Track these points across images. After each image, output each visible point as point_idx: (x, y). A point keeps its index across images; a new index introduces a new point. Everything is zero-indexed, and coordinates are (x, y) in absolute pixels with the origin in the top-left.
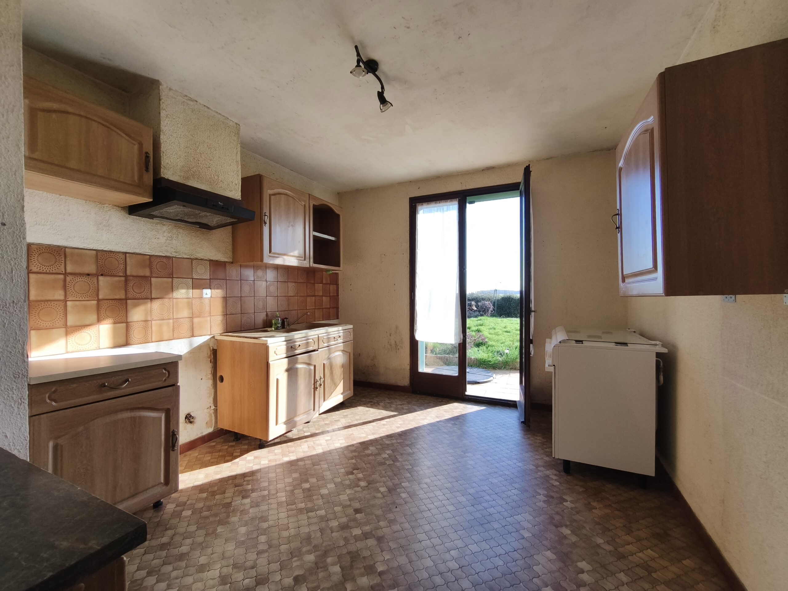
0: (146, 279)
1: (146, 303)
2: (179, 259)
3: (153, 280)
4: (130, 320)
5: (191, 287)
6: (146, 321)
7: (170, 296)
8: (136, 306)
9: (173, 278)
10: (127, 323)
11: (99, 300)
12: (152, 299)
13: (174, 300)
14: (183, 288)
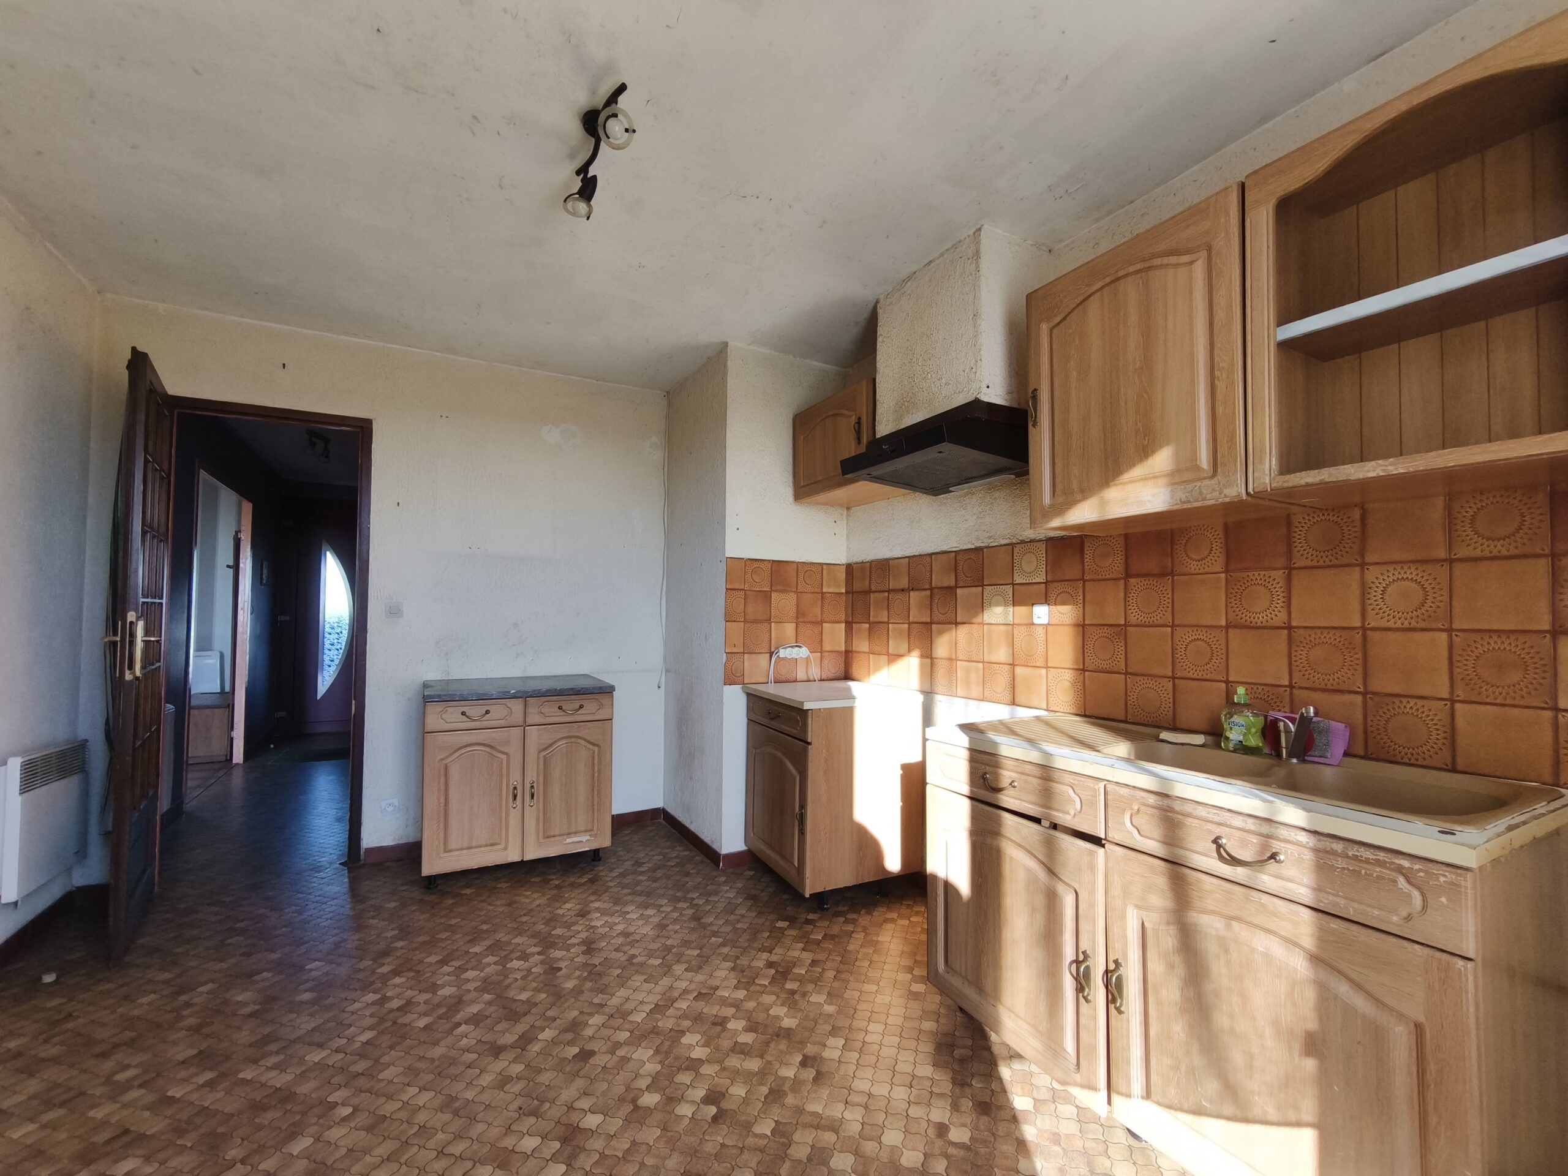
0: (951, 590)
1: (951, 629)
2: (993, 549)
3: (959, 591)
4: (934, 655)
5: (1011, 602)
6: (950, 659)
7: (978, 619)
8: (941, 633)
9: (983, 586)
10: (932, 658)
11: (909, 624)
12: (957, 624)
13: (985, 626)
14: (998, 605)
